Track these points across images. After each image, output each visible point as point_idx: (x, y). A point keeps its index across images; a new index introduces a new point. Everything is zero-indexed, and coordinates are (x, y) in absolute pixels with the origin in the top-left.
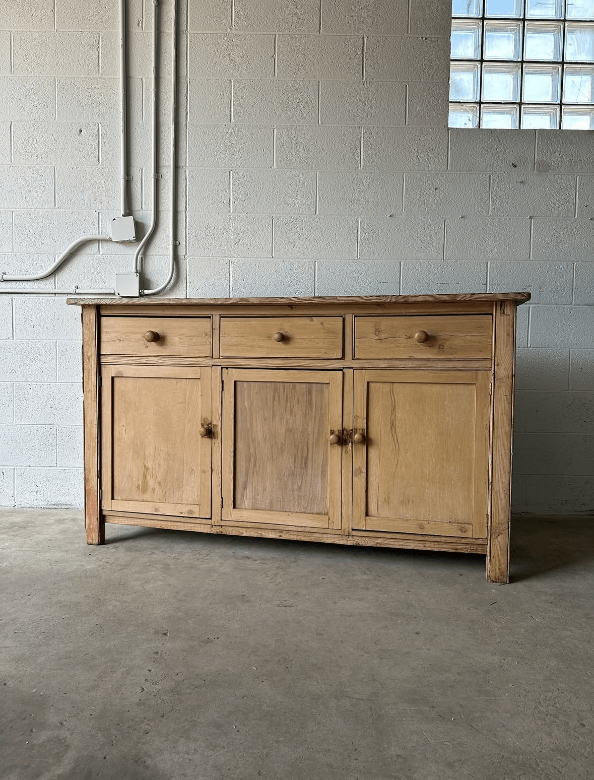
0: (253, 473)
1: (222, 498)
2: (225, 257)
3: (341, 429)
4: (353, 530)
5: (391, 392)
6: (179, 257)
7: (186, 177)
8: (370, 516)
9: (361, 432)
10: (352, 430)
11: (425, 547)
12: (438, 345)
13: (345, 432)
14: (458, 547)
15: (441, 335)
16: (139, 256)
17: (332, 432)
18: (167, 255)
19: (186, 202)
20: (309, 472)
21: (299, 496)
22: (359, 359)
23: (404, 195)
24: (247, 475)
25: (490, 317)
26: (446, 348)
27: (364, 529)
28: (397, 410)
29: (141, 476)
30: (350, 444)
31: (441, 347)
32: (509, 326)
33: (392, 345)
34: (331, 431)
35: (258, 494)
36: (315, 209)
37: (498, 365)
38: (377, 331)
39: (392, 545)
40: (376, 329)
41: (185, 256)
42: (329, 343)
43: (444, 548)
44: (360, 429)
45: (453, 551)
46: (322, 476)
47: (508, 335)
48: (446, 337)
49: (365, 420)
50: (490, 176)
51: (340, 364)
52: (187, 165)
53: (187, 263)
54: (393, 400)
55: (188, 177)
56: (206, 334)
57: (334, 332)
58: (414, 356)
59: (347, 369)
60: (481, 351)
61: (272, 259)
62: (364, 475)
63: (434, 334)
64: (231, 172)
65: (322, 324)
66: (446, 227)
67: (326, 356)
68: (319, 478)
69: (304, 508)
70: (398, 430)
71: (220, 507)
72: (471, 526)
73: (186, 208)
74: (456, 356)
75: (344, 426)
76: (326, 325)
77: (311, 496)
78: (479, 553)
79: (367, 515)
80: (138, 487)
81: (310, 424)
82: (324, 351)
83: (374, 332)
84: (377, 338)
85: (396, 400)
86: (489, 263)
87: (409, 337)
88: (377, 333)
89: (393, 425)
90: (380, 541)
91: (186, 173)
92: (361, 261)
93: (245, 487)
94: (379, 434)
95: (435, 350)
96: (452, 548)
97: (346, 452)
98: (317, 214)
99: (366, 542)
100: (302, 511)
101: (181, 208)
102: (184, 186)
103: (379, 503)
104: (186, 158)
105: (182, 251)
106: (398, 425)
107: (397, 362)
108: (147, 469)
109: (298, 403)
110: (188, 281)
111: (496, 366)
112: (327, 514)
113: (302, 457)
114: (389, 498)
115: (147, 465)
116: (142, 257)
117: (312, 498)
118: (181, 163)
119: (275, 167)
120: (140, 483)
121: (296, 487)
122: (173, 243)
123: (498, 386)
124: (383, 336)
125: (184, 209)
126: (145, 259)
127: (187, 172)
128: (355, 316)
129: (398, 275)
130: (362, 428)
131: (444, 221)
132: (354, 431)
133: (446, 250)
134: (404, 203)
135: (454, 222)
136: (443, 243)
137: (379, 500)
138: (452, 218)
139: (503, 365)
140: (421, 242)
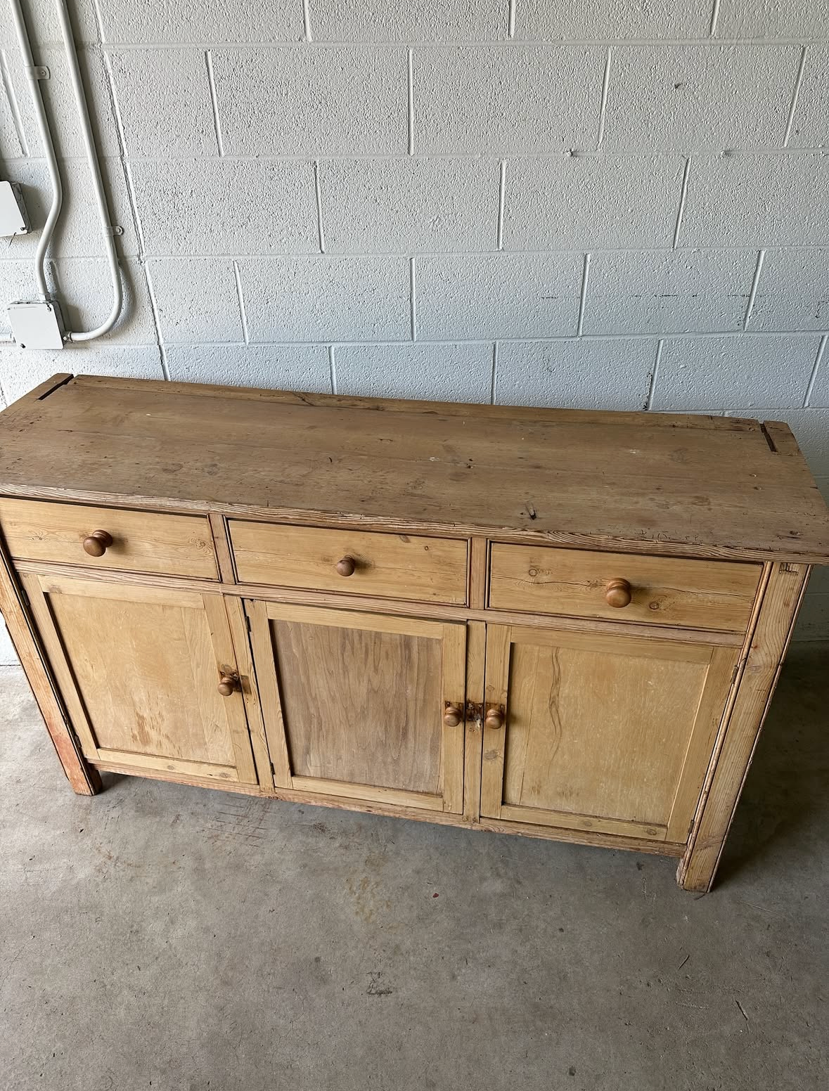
0: (319, 737)
1: (272, 765)
2: (223, 254)
3: (463, 701)
4: (480, 817)
5: (555, 660)
6: (129, 259)
7: (106, 71)
8: (509, 805)
9: (497, 707)
10: (483, 704)
11: (590, 843)
12: (648, 603)
13: (470, 706)
14: (642, 848)
15: (658, 587)
16: (46, 261)
17: (448, 704)
18: (102, 257)
19: (119, 136)
20: (411, 744)
21: (395, 770)
22: (498, 610)
23: (605, 103)
24: (308, 739)
25: (759, 568)
26: (662, 608)
27: (498, 818)
28: (562, 684)
29: (135, 726)
30: (479, 722)
31: (654, 607)
32: (790, 592)
33: (561, 594)
34: (446, 702)
35: (329, 763)
36: (406, 141)
37: (756, 647)
38: (534, 570)
40: (532, 566)
41: (139, 256)
42: (440, 580)
43: (619, 846)
44: (496, 704)
45: (633, 850)
46: (431, 752)
47: (786, 605)
48: (667, 592)
49: (506, 694)
50: (804, 49)
51: (461, 614)
52: (104, 40)
53: (147, 271)
54: (557, 669)
55: (110, 71)
56: (203, 544)
57: (450, 565)
58: (601, 614)
59: (476, 622)
60: (730, 620)
61: (322, 256)
62: (501, 760)
63: (643, 585)
64: (209, 53)
65: (427, 548)
66: (687, 178)
67: (436, 599)
68: (428, 753)
69: (403, 785)
70: (561, 709)
71: (270, 774)
72: (665, 830)
73: (121, 149)
74: (682, 623)
75: (468, 698)
76: (435, 552)
77: (415, 772)
78: (672, 856)
79: (503, 803)
80: (134, 737)
81: (410, 688)
82: (431, 591)
83: (527, 570)
84: (532, 579)
85: (562, 671)
86: (763, 253)
87: (595, 585)
88: (533, 572)
89: (554, 702)
90: (522, 831)
91: (103, 61)
92: (505, 254)
93: (308, 752)
94: (529, 711)
95: (642, 610)
97: (472, 730)
98: (412, 152)
99: (501, 830)
100: (400, 788)
101: (111, 150)
102: (107, 94)
103: (524, 791)
104: (97, 21)
105: (131, 247)
106: (562, 703)
107: (568, 621)
108: (142, 718)
109: (387, 658)
110: (155, 307)
111: (751, 649)
112: (440, 795)
113: (398, 727)
114: (540, 787)
115: (141, 714)
116: (51, 263)
117: (415, 775)
118: (89, 36)
119: (310, 40)
120: (136, 733)
121: (390, 760)
122: (109, 229)
123: (749, 676)
124: (545, 578)
125: (117, 152)
126: (58, 265)
127: (107, 58)
128: (491, 542)
129: (580, 281)
130: (500, 703)
131: (684, 165)
132: (485, 706)
133: (681, 228)
134: (603, 122)
135: (707, 164)
136: (677, 212)
137: (524, 788)
138: (703, 156)
139: (766, 648)
140: (632, 211)
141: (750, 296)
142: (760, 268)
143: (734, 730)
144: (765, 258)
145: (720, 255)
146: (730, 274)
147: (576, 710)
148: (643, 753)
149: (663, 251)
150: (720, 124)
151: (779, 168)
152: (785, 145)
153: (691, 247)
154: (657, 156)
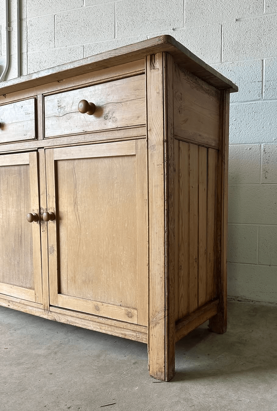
4: (50, 306)
7: (27, 26)
10: (47, 209)
11: (101, 329)
13: (42, 211)
14: (127, 333)
19: (27, 46)
20: (23, 249)
21: (18, 271)
22: (48, 138)
25: (144, 76)
26: (110, 118)
27: (57, 305)
28: (78, 188)
31: (106, 118)
36: (114, 34)
38: (59, 108)
39: (78, 323)
43: (116, 332)
44: (51, 208)
45: (123, 336)
47: (158, 93)
49: (55, 199)
51: (35, 145)
54: (75, 178)
59: (41, 149)
62: (56, 253)
66: (223, 33)
67: (26, 138)
68: (29, 255)
69: (22, 282)
70: (79, 208)
72: (136, 312)
73: (27, 50)
74: (118, 126)
75: (41, 205)
77: (25, 271)
78: (144, 342)
79: (59, 292)
85: (77, 178)
86: (264, 61)
89: (75, 203)
90: (70, 319)
94: (66, 213)
96: (122, 334)
97: (43, 231)
98: (116, 37)
99: (60, 318)
100: (20, 285)
103: (68, 281)
104: (27, 12)
106: (79, 202)
112: (34, 289)
114: (75, 277)
117: (25, 274)
118: (24, 16)
119: (85, 6)
121: (16, 263)
123: (151, 154)
127: (28, 22)
128: (44, 96)
130: (53, 207)
133: (223, 54)
134: (185, 16)
135: (231, 26)
136: (220, 47)
137: (68, 279)
138: (228, 23)
139: (155, 130)
140: (201, 49)
141: (262, 82)
142: (264, 68)
143: (152, 202)
144: (266, 62)
145: (243, 63)
146: (250, 72)
147: (85, 207)
148: (118, 239)
149: (217, 64)
150: (233, 9)
151: (263, 23)
152: (264, 13)
153: (229, 61)
154: (209, 25)
